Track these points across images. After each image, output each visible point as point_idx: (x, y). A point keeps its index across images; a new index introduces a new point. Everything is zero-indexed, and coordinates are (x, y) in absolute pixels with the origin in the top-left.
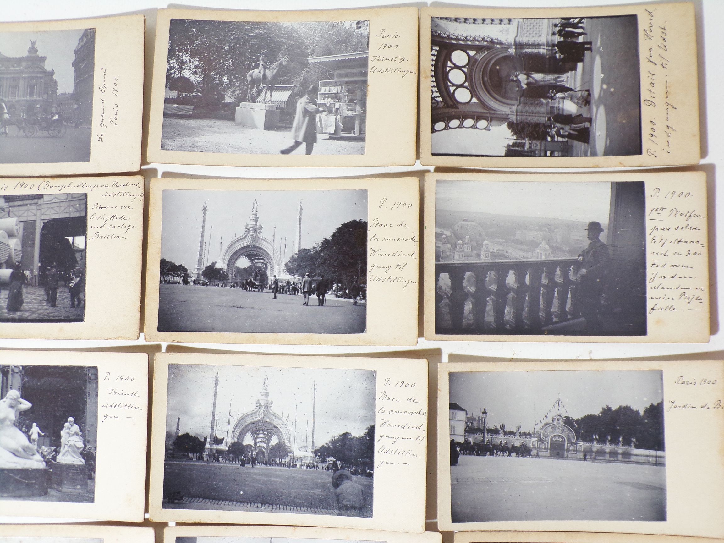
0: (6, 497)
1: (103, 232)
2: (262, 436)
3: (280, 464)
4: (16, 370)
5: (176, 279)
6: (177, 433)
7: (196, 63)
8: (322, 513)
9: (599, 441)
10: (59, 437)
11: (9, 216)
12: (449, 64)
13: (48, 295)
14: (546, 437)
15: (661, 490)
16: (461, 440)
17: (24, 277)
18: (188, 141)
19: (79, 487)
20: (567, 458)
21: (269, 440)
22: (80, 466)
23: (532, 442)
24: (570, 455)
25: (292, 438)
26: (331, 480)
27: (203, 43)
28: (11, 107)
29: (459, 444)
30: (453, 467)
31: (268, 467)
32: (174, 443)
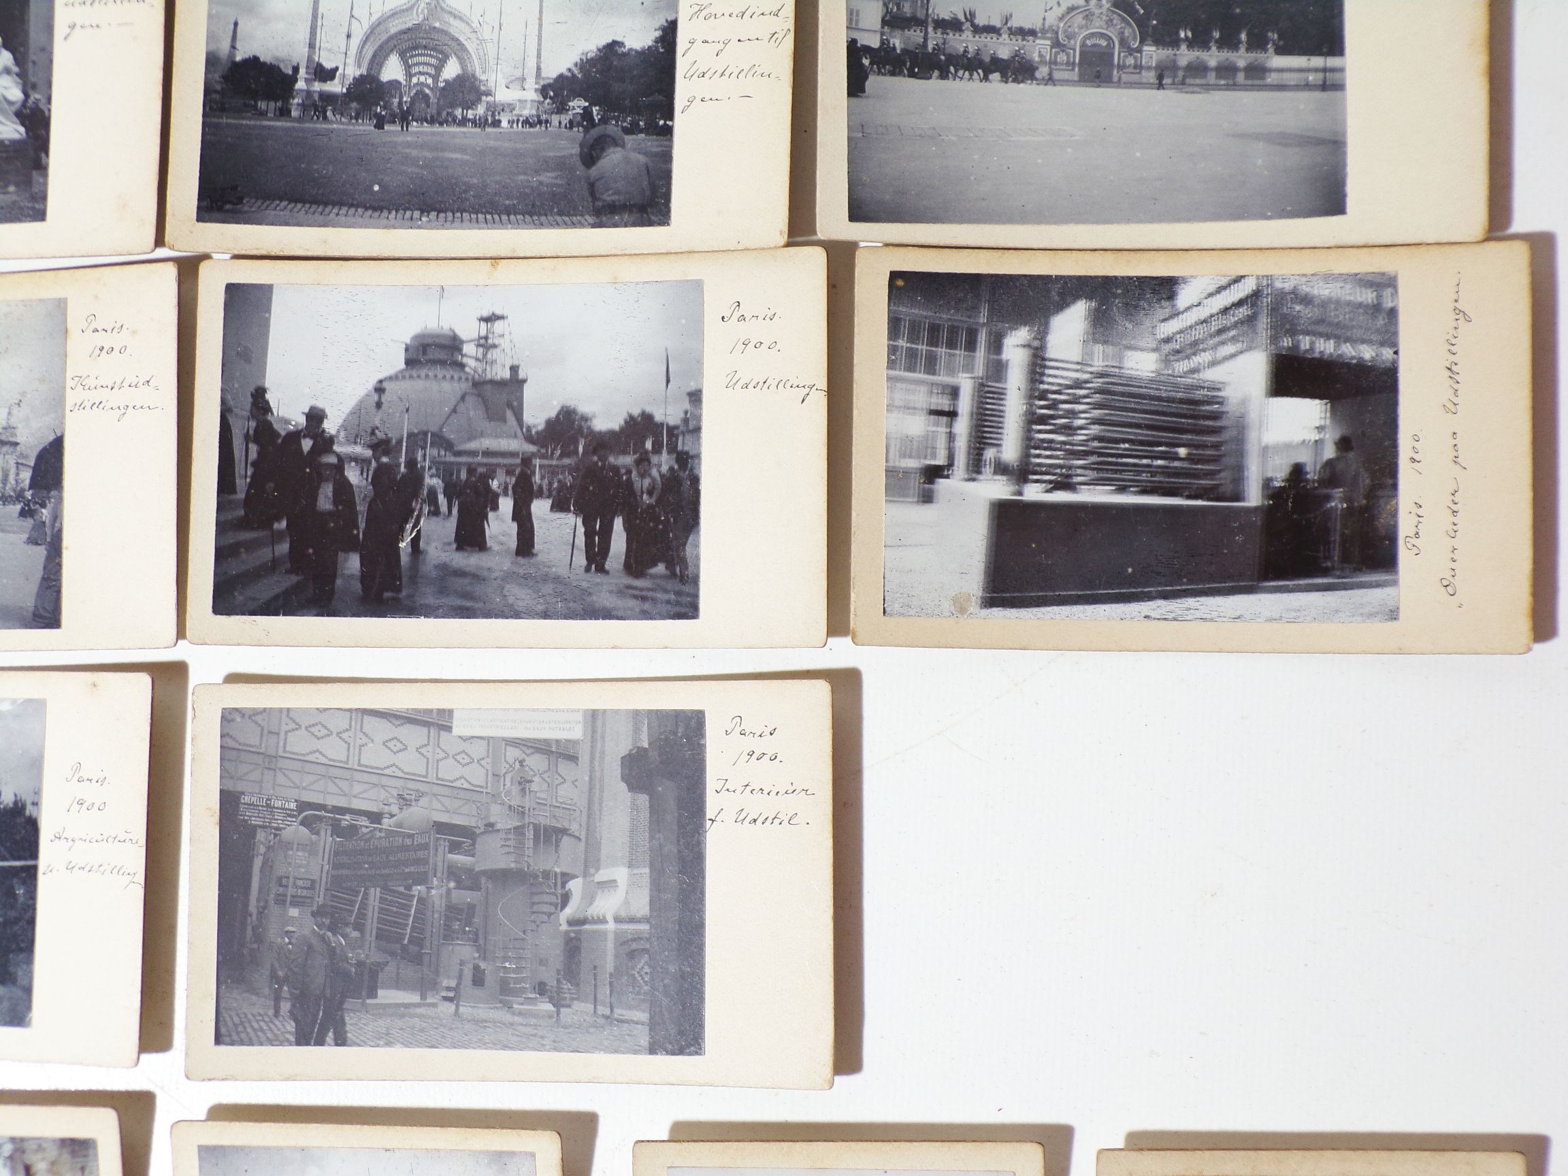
2: (420, 59)
3: (464, 122)
6: (231, 56)
8: (557, 225)
9: (1191, 44)
14: (1070, 37)
15: (1335, 145)
16: (874, 42)
19: (12, 189)
20: (1119, 84)
21: (439, 69)
22: (14, 142)
23: (1038, 49)
24: (1125, 77)
25: (492, 62)
26: (576, 150)
29: (867, 50)
30: (854, 100)
31: (437, 128)
32: (225, 78)
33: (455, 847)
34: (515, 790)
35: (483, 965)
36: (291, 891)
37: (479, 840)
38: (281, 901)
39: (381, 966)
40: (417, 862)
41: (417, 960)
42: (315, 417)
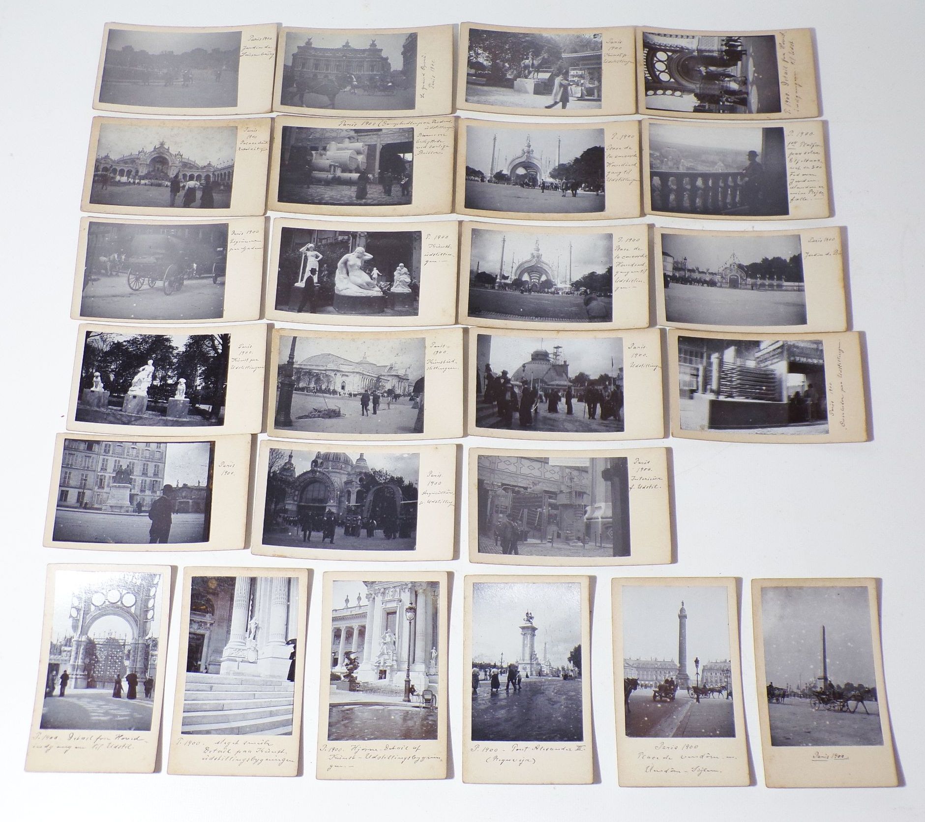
0: (354, 314)
1: (425, 150)
2: (535, 275)
3: (548, 292)
4: (362, 235)
5: (476, 178)
6: (477, 271)
7: (487, 55)
8: (577, 322)
9: (761, 279)
10: (393, 276)
11: (358, 141)
12: (655, 59)
13: (384, 188)
14: (726, 275)
15: (803, 306)
16: (671, 274)
17: (368, 178)
18: (483, 98)
19: (406, 307)
20: (740, 288)
21: (540, 278)
22: (407, 294)
23: (717, 278)
24: (742, 287)
25: (556, 277)
26: (582, 301)
27: (491, 43)
28: (359, 78)
29: (669, 276)
30: (666, 289)
31: (540, 294)
32: (476, 277)
33: (550, 498)
34: (569, 481)
35: (560, 532)
36: (500, 509)
37: (558, 495)
38: (497, 512)
39: (528, 532)
40: (539, 502)
41: (540, 530)
42: (505, 373)
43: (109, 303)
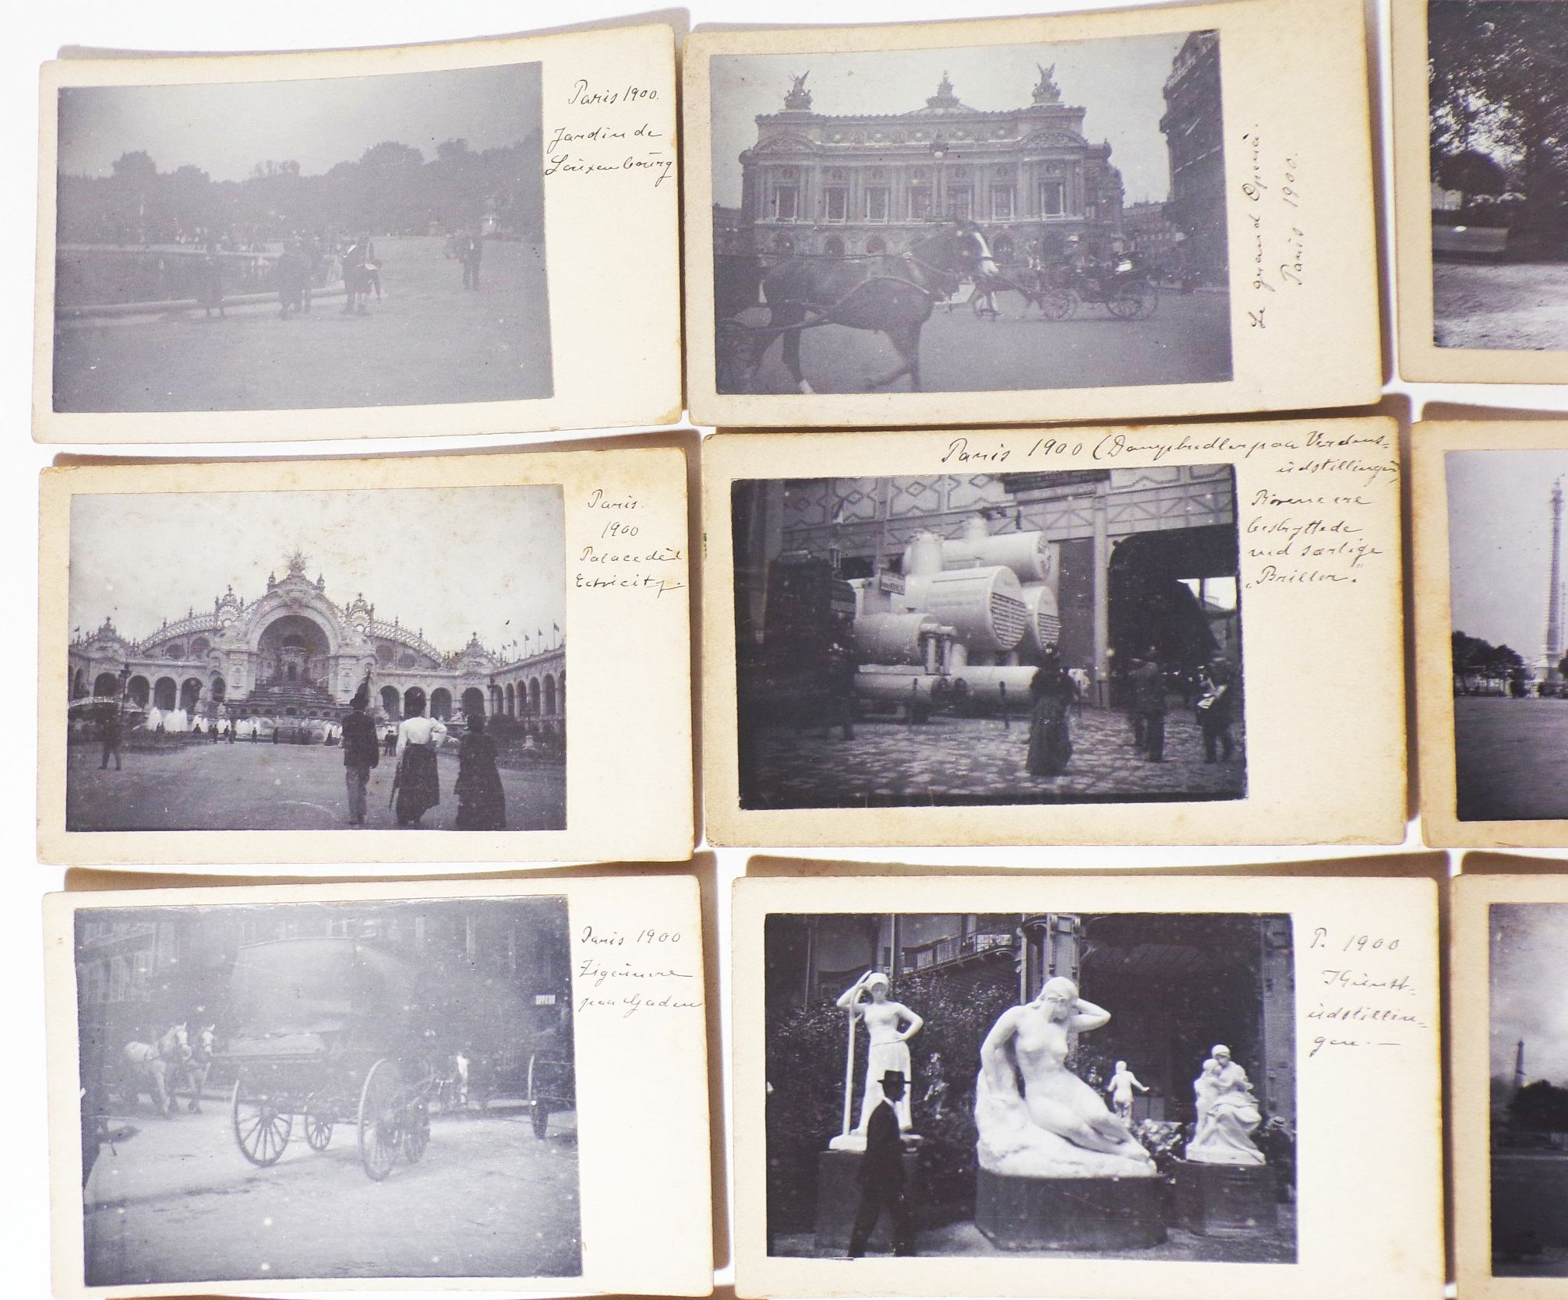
0: (1056, 1250)
1: (1285, 566)
4: (1065, 927)
5: (1494, 683)
6: (1518, 1080)
7: (1503, 114)
10: (1192, 1096)
11: (1019, 527)
13: (1137, 728)
17: (1070, 685)
18: (1501, 321)
19: (1251, 1222)
22: (1251, 1169)
27: (1517, 59)
28: (1001, 242)
32: (1513, 1108)
43: (177, 1221)
